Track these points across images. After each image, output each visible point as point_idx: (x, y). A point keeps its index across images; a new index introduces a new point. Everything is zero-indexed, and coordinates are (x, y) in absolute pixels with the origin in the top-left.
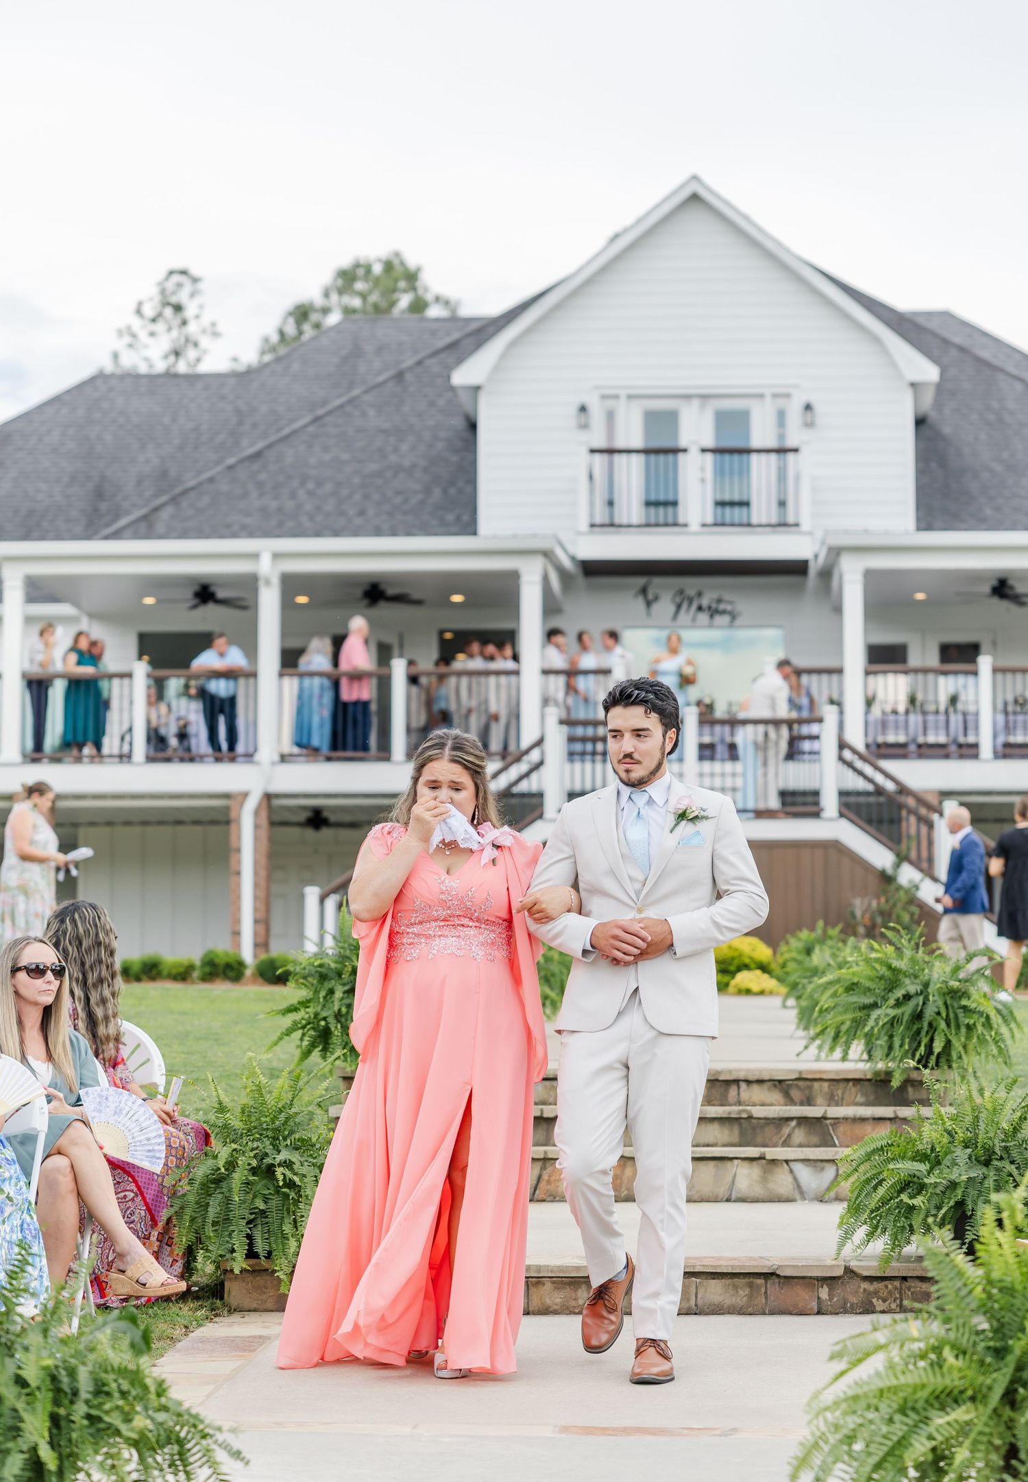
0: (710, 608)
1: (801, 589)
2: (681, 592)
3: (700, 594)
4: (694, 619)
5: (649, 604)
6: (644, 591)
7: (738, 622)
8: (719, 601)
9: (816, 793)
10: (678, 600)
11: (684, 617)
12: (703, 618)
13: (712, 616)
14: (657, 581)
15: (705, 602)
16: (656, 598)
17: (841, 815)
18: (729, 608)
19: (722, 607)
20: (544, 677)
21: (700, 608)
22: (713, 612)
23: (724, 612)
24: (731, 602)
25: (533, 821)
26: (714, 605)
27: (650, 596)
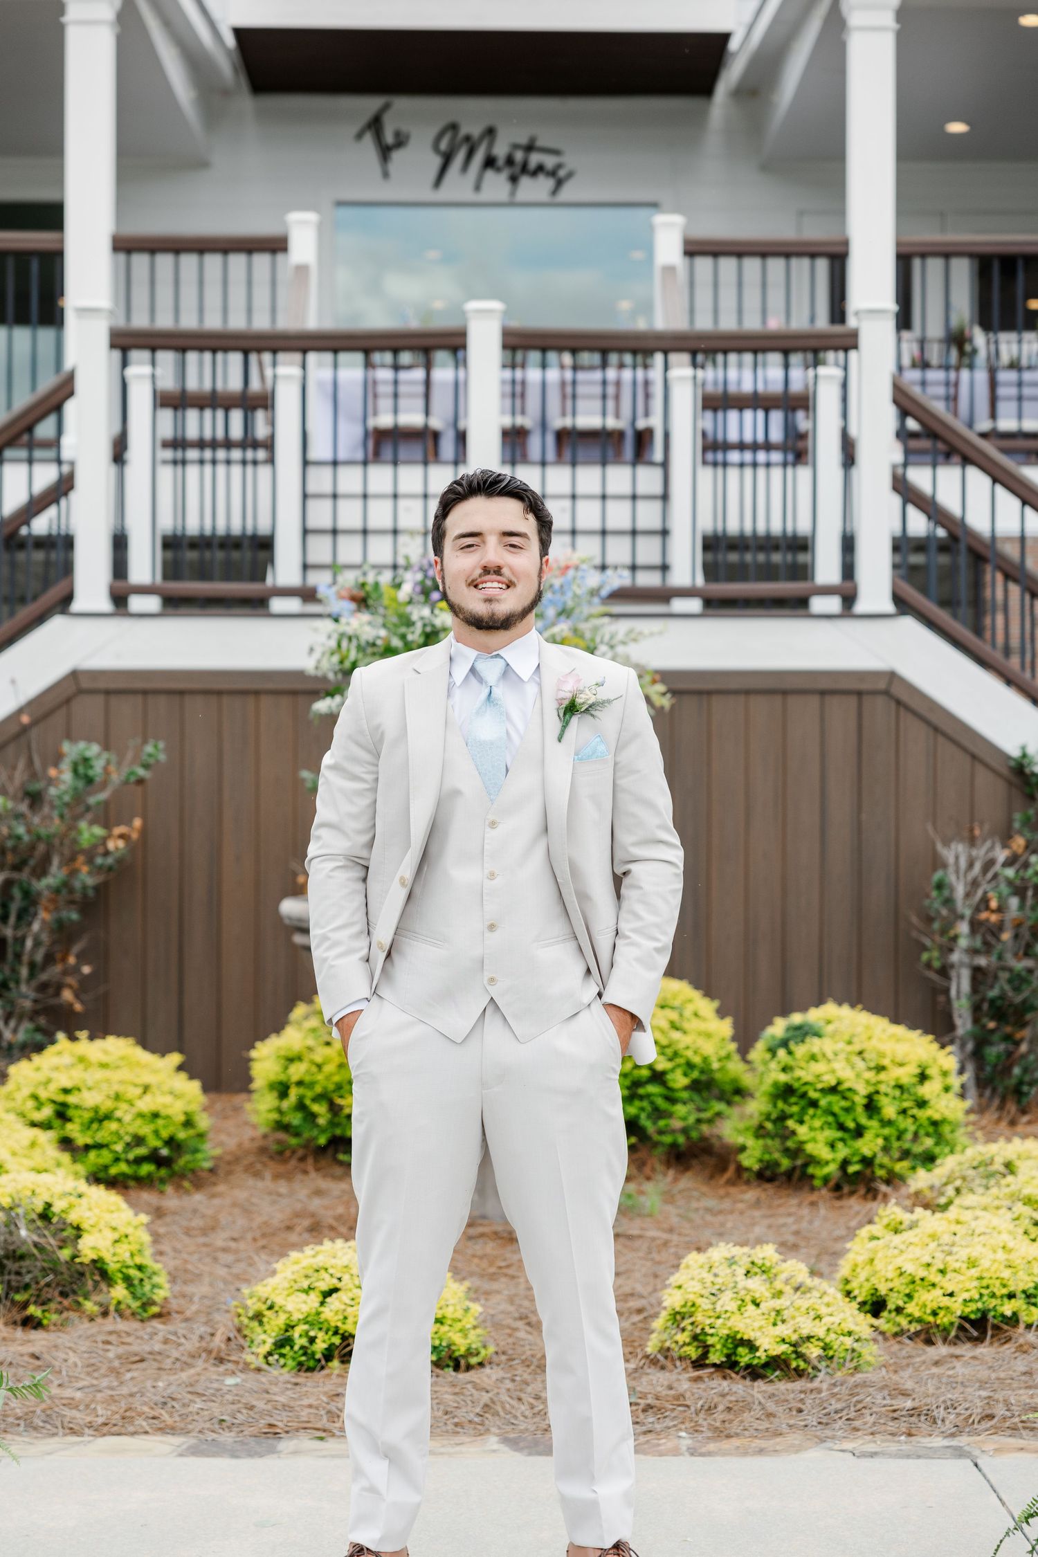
0: (510, 161)
1: (699, 121)
2: (454, 127)
3: (490, 132)
4: (478, 187)
5: (385, 152)
6: (375, 125)
7: (567, 193)
8: (530, 148)
9: (801, 544)
10: (444, 145)
11: (458, 184)
12: (496, 185)
13: (514, 179)
14: (402, 104)
15: (500, 150)
16: (401, 141)
17: (902, 605)
18: (549, 161)
19: (535, 159)
20: (122, 257)
21: (490, 162)
22: (518, 170)
23: (540, 169)
24: (556, 152)
25: (40, 619)
26: (519, 156)
27: (389, 138)
